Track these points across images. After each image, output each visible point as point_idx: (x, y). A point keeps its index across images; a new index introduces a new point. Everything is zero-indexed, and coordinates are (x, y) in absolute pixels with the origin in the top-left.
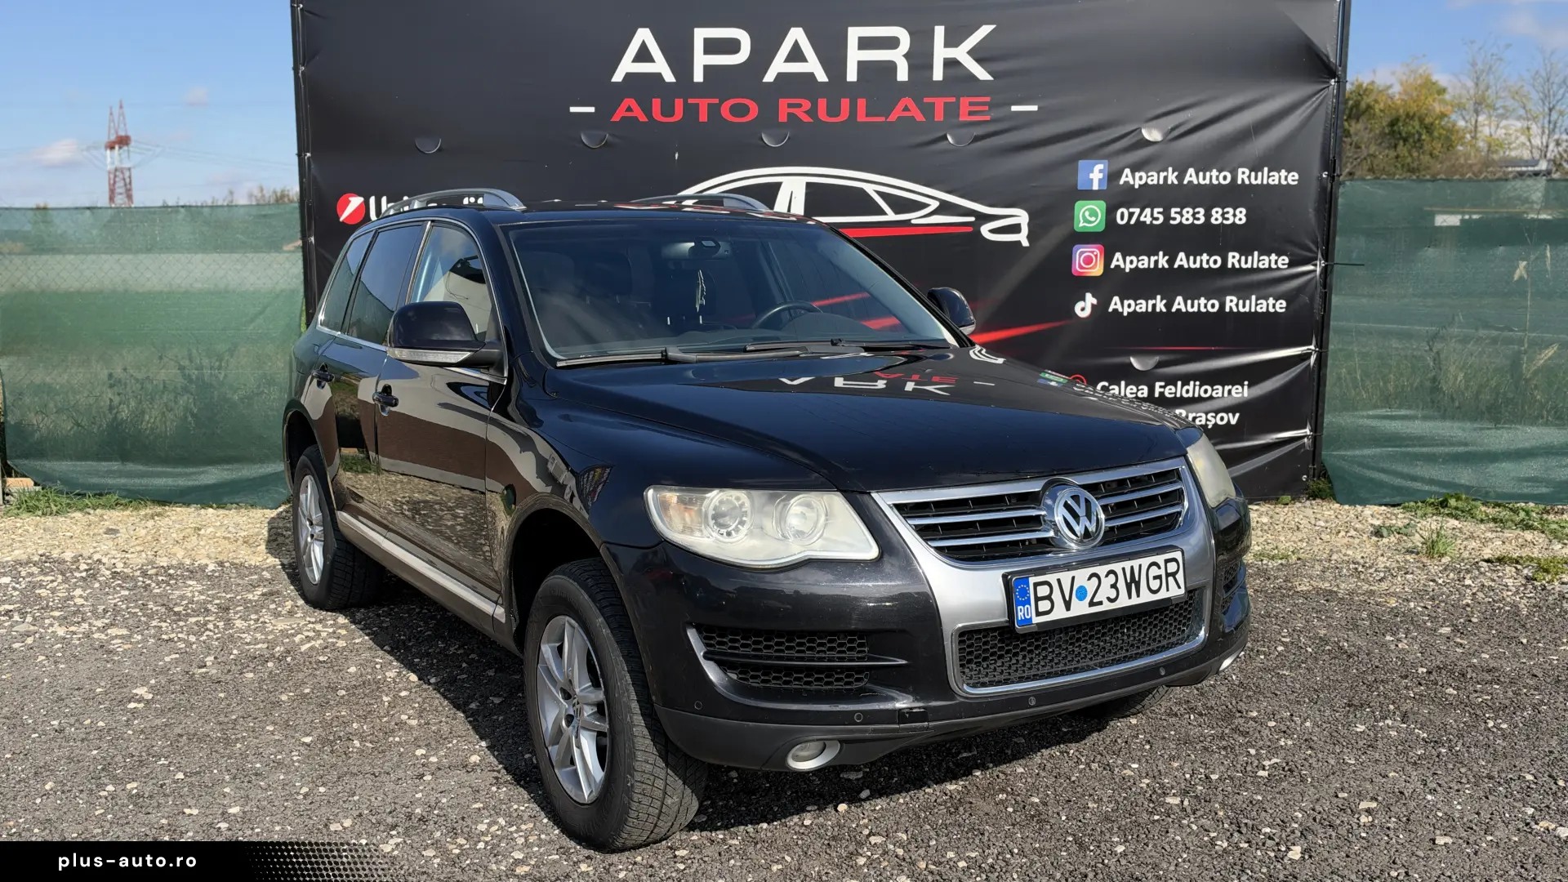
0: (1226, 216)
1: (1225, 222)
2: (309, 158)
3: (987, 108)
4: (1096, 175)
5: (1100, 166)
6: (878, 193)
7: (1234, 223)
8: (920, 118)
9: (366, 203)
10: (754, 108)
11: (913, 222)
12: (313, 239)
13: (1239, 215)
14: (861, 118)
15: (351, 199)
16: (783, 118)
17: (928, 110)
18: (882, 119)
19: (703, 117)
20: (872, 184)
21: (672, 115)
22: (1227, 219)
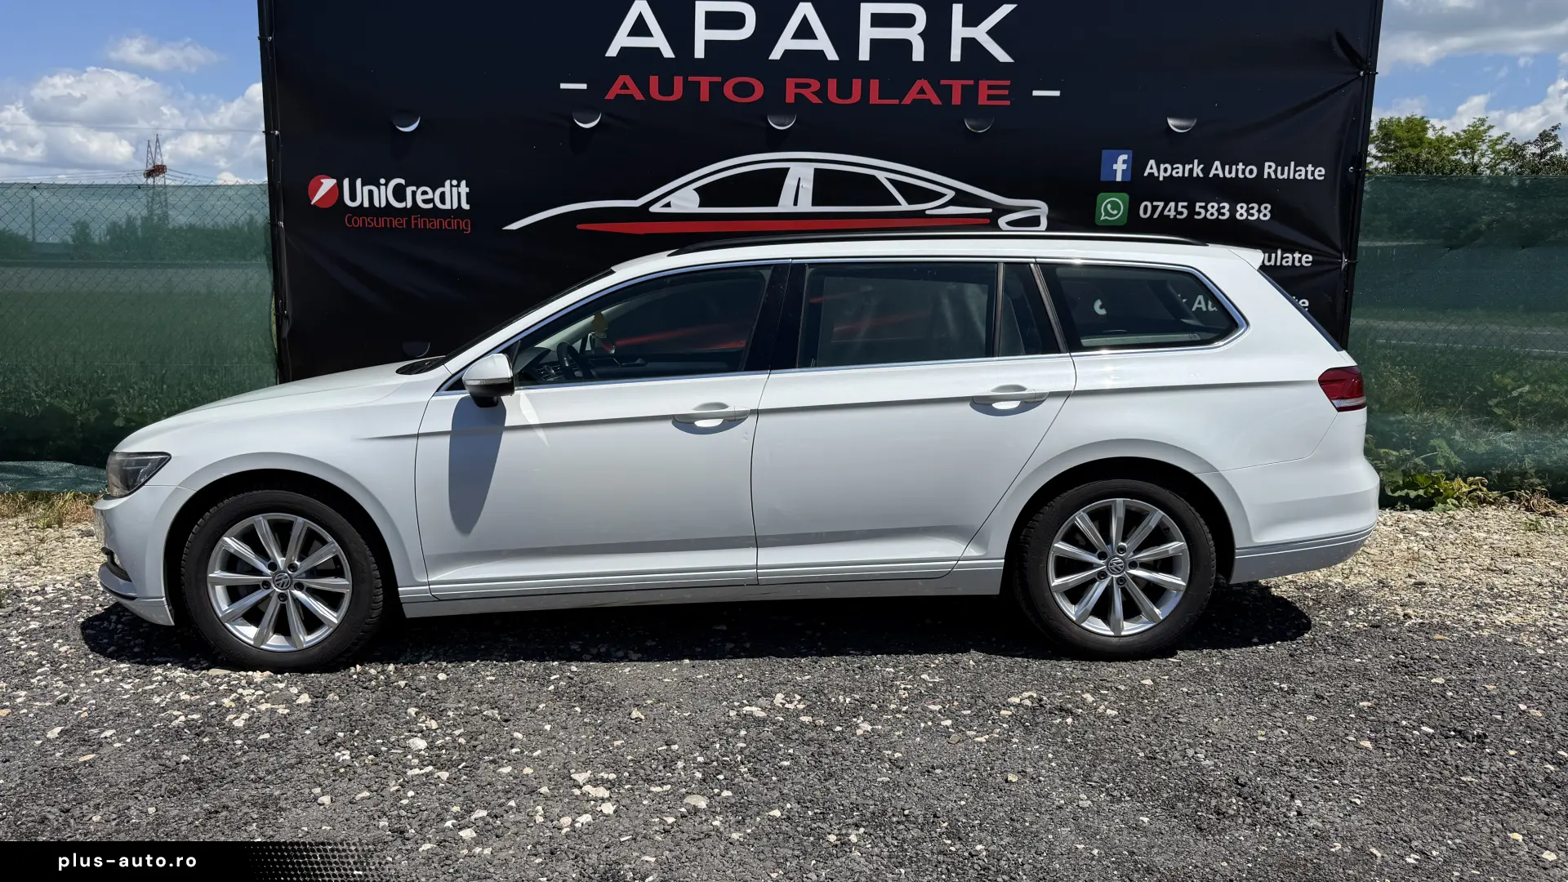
0: (1251, 211)
1: (1250, 218)
2: (278, 136)
3: (1006, 92)
4: (1120, 166)
5: (1124, 157)
6: (890, 180)
7: (1259, 217)
8: (936, 101)
9: (340, 185)
10: (759, 90)
11: (927, 212)
12: (282, 223)
13: (1264, 211)
14: (874, 99)
15: (322, 180)
16: (790, 98)
17: (945, 93)
18: (896, 102)
19: (705, 96)
20: (884, 171)
21: (671, 94)
22: (1252, 215)
